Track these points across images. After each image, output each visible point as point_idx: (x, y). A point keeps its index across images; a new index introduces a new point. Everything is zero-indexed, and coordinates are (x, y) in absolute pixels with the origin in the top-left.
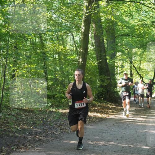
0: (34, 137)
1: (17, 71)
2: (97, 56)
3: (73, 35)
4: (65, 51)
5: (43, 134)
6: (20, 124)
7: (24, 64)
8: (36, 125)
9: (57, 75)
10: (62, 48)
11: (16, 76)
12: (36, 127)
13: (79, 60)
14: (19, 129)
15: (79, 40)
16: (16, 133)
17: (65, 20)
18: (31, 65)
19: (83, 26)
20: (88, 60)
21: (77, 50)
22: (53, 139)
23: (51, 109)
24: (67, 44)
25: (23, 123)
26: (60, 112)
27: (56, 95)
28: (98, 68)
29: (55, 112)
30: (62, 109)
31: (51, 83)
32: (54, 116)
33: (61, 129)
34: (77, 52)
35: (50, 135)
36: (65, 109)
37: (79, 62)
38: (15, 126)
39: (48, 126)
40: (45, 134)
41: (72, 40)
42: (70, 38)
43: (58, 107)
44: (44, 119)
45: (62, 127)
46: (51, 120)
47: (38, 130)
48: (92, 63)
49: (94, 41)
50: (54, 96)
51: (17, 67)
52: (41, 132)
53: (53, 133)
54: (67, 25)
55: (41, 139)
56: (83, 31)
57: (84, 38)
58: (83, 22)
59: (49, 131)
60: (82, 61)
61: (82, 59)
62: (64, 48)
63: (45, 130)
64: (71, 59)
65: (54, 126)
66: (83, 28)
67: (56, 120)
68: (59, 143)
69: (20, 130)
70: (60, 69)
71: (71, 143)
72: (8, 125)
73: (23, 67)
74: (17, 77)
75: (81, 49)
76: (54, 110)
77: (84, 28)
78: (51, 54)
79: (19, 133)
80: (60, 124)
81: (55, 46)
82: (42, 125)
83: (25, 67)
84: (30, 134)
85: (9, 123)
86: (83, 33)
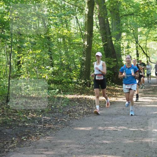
0: (44, 126)
1: (22, 57)
2: (102, 38)
3: (76, 18)
4: (69, 35)
5: (52, 122)
6: (29, 113)
7: (29, 50)
8: (45, 113)
9: (62, 60)
10: (67, 31)
11: (21, 63)
12: (45, 115)
13: (84, 44)
14: (28, 118)
15: (83, 22)
16: (25, 123)
17: (68, 3)
18: (36, 51)
19: (87, 8)
20: (93, 42)
21: (82, 33)
22: (63, 126)
23: (59, 95)
24: (71, 27)
25: (32, 112)
26: (68, 98)
27: (63, 80)
28: (104, 50)
29: (63, 99)
30: (70, 94)
31: (57, 68)
32: (63, 102)
33: (70, 116)
34: (82, 35)
35: (60, 122)
36: (73, 95)
37: (85, 45)
38: (24, 115)
39: (57, 113)
40: (55, 122)
41: (76, 22)
42: (73, 21)
43: (65, 92)
44: (53, 106)
45: (71, 113)
46: (59, 106)
47: (47, 118)
48: (97, 45)
49: (98, 23)
50: (61, 81)
51: (22, 53)
52: (50, 120)
53: (63, 120)
54: (71, 7)
55: (50, 128)
56: (87, 13)
57: (88, 20)
58: (86, 4)
59: (58, 119)
60: (87, 45)
61: (87, 42)
62: (68, 32)
63: (55, 117)
64: (76, 43)
65: (63, 113)
66: (86, 10)
67: (64, 107)
68: (69, 131)
69: (30, 120)
70: (65, 53)
71: (82, 130)
72: (16, 114)
73: (28, 53)
74: (23, 63)
75: (85, 32)
76: (62, 96)
77: (88, 10)
78: (55, 39)
79: (29, 122)
80: (69, 110)
81: (59, 30)
82: (51, 113)
83: (30, 53)
84: (40, 122)
85: (17, 112)
86: (87, 15)
